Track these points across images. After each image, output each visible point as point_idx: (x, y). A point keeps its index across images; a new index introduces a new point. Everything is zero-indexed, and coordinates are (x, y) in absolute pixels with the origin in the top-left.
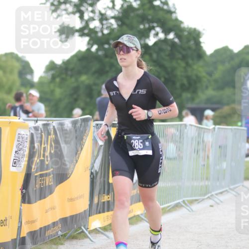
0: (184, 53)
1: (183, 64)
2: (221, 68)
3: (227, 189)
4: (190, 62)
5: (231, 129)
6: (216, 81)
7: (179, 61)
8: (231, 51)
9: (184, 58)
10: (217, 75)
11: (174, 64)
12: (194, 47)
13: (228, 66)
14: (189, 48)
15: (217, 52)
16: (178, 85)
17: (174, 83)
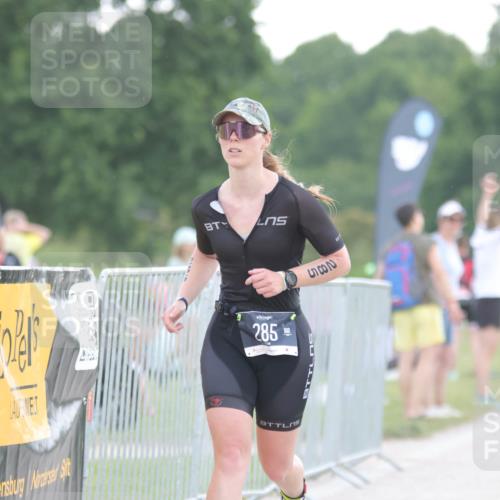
0: (205, 53)
1: (201, 89)
2: (316, 99)
3: (331, 464)
4: (223, 80)
5: (344, 285)
6: (302, 140)
7: (191, 81)
8: (347, 49)
9: (205, 69)
10: (305, 121)
11: (175, 87)
12: (233, 37)
13: (336, 92)
14: (221, 40)
15: (305, 51)
16: (186, 152)
17: (174, 147)
